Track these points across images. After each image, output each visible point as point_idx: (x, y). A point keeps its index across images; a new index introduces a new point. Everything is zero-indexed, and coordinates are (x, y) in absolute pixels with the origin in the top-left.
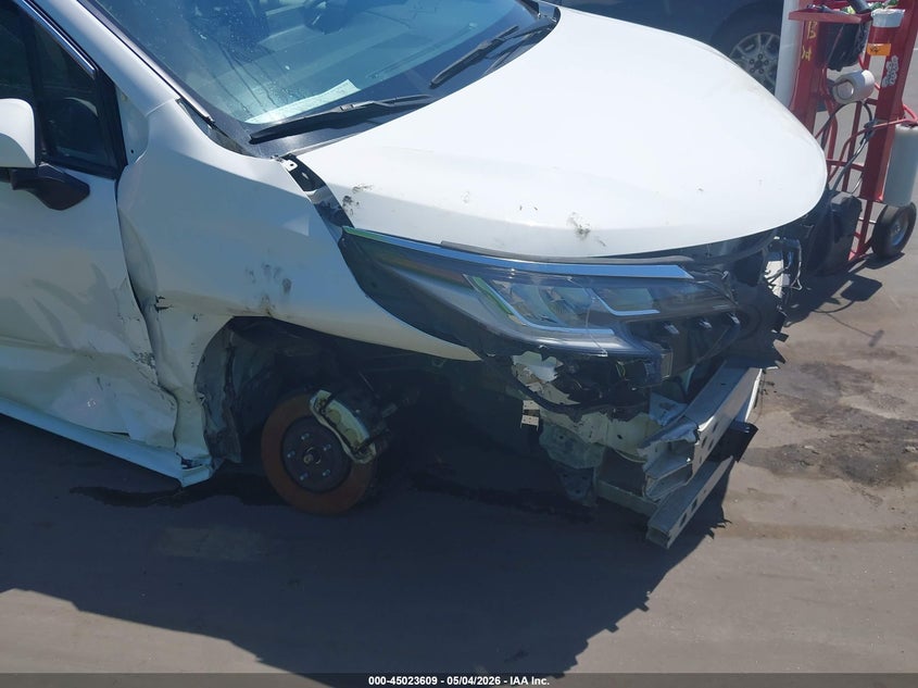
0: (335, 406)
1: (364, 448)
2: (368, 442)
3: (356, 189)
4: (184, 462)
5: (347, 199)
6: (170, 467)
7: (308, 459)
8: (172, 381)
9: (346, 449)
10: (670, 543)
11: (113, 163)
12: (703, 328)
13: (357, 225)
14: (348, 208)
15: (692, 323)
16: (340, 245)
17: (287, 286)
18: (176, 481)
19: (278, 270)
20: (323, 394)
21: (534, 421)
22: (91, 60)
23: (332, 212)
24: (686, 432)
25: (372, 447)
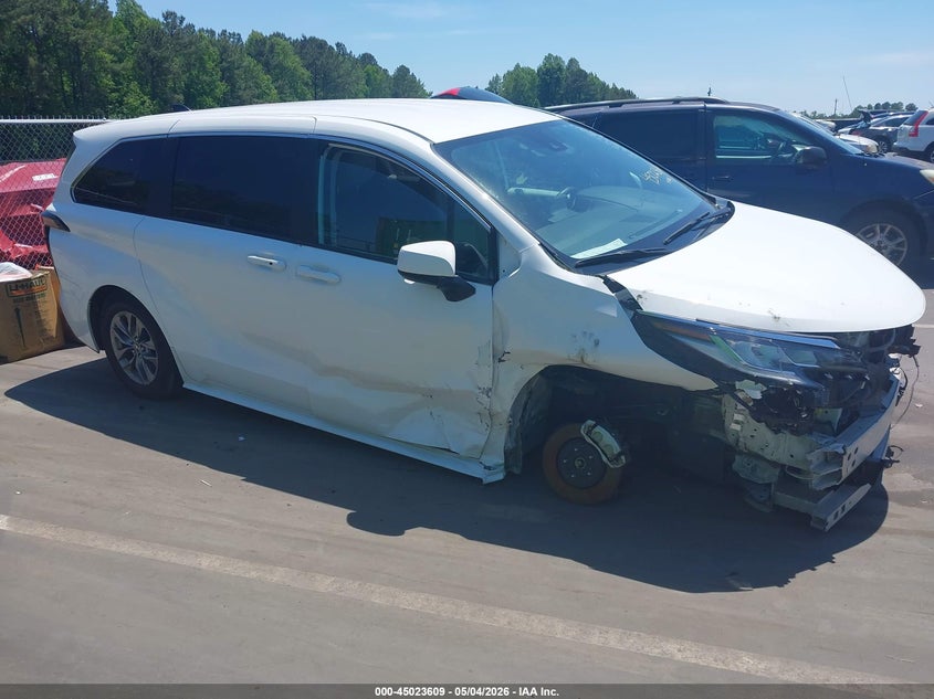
0: (599, 429)
1: (617, 457)
2: (620, 454)
3: (644, 292)
4: (485, 468)
5: (639, 296)
6: (475, 471)
7: (578, 463)
8: (497, 408)
9: (604, 459)
10: (828, 528)
11: (492, 277)
12: (848, 379)
13: (645, 310)
14: (640, 301)
15: (840, 376)
16: (632, 320)
17: (597, 343)
18: (481, 480)
19: (591, 335)
20: (590, 422)
21: (738, 427)
22: (488, 223)
23: (630, 303)
24: (838, 447)
25: (623, 458)
